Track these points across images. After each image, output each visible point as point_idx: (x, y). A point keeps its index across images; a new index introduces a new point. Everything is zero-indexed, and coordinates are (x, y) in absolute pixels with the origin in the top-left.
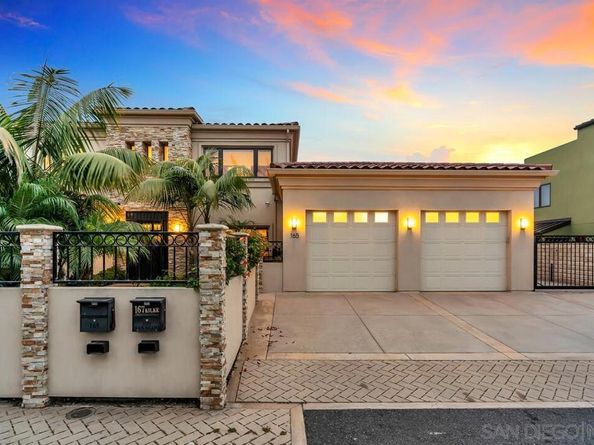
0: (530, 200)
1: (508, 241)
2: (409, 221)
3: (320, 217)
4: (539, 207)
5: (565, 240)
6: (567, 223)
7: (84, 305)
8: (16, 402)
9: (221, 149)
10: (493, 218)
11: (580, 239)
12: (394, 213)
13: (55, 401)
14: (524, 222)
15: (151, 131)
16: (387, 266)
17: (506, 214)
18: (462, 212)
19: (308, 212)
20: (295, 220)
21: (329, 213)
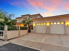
1: (65, 26)
18: (57, 23)
19: (36, 24)
20: (34, 25)
21: (38, 24)
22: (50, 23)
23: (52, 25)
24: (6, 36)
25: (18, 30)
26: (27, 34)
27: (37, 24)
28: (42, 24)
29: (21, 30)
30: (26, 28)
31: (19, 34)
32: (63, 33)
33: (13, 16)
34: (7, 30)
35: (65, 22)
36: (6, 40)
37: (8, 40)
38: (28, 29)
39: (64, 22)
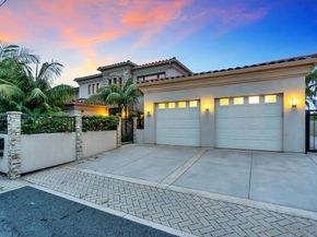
1: (283, 115)
9: (144, 77)
12: (199, 101)
15: (116, 74)
17: (282, 96)
18: (246, 97)
19: (156, 104)
20: (148, 108)
21: (167, 103)
22: (217, 100)
23: (225, 107)
24: (16, 157)
25: (71, 131)
26: (118, 147)
27: (162, 106)
28: (182, 105)
29: (84, 131)
30: (109, 122)
31: (78, 149)
32: (274, 145)
33: (58, 72)
34: (19, 130)
35: (282, 94)
36: (14, 176)
37: (23, 175)
38: (119, 128)
39: (280, 95)
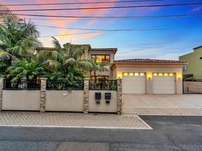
0: (181, 70)
1: (176, 81)
2: (149, 75)
3: (126, 74)
4: (184, 70)
5: (191, 81)
6: (192, 75)
7: (96, 94)
8: (82, 112)
9: (95, 55)
10: (171, 75)
11: (195, 81)
12: (145, 73)
13: (89, 112)
14: (180, 76)
16: (143, 87)
17: (175, 74)
18: (163, 73)
19: (123, 73)
21: (128, 73)
